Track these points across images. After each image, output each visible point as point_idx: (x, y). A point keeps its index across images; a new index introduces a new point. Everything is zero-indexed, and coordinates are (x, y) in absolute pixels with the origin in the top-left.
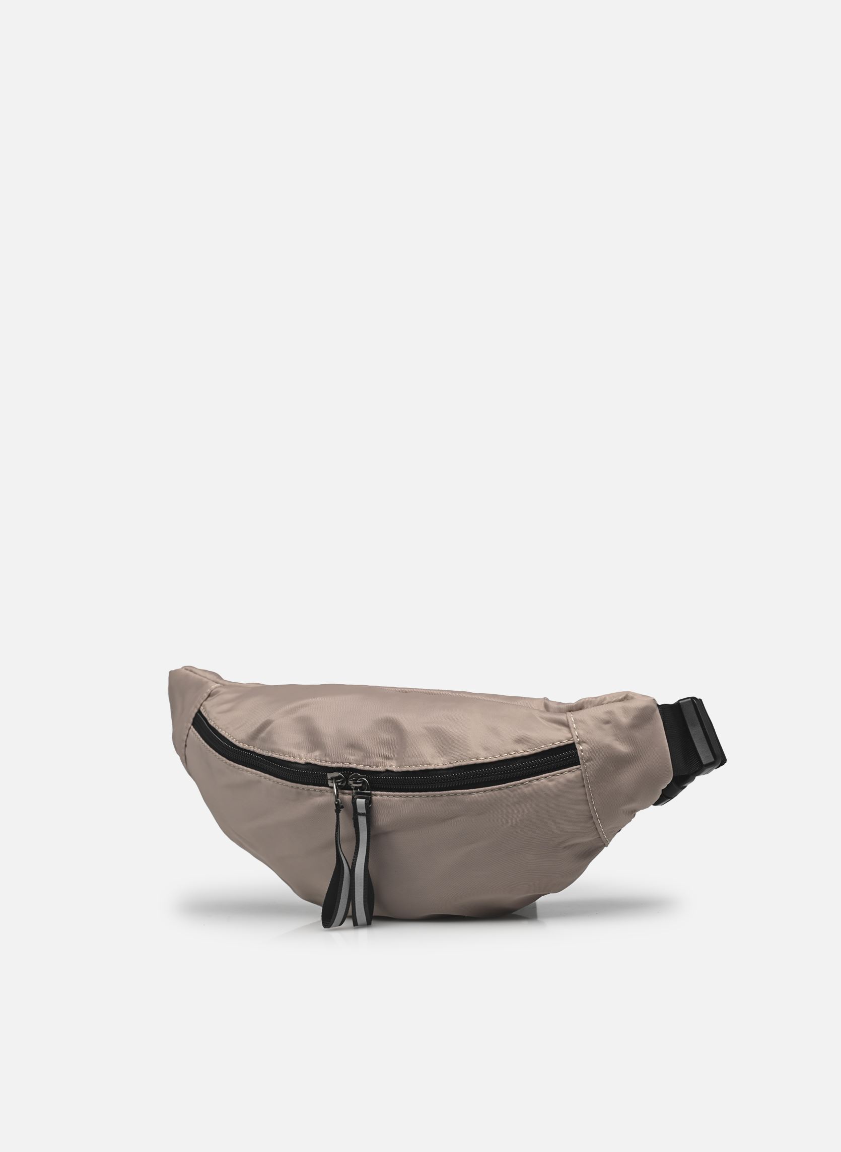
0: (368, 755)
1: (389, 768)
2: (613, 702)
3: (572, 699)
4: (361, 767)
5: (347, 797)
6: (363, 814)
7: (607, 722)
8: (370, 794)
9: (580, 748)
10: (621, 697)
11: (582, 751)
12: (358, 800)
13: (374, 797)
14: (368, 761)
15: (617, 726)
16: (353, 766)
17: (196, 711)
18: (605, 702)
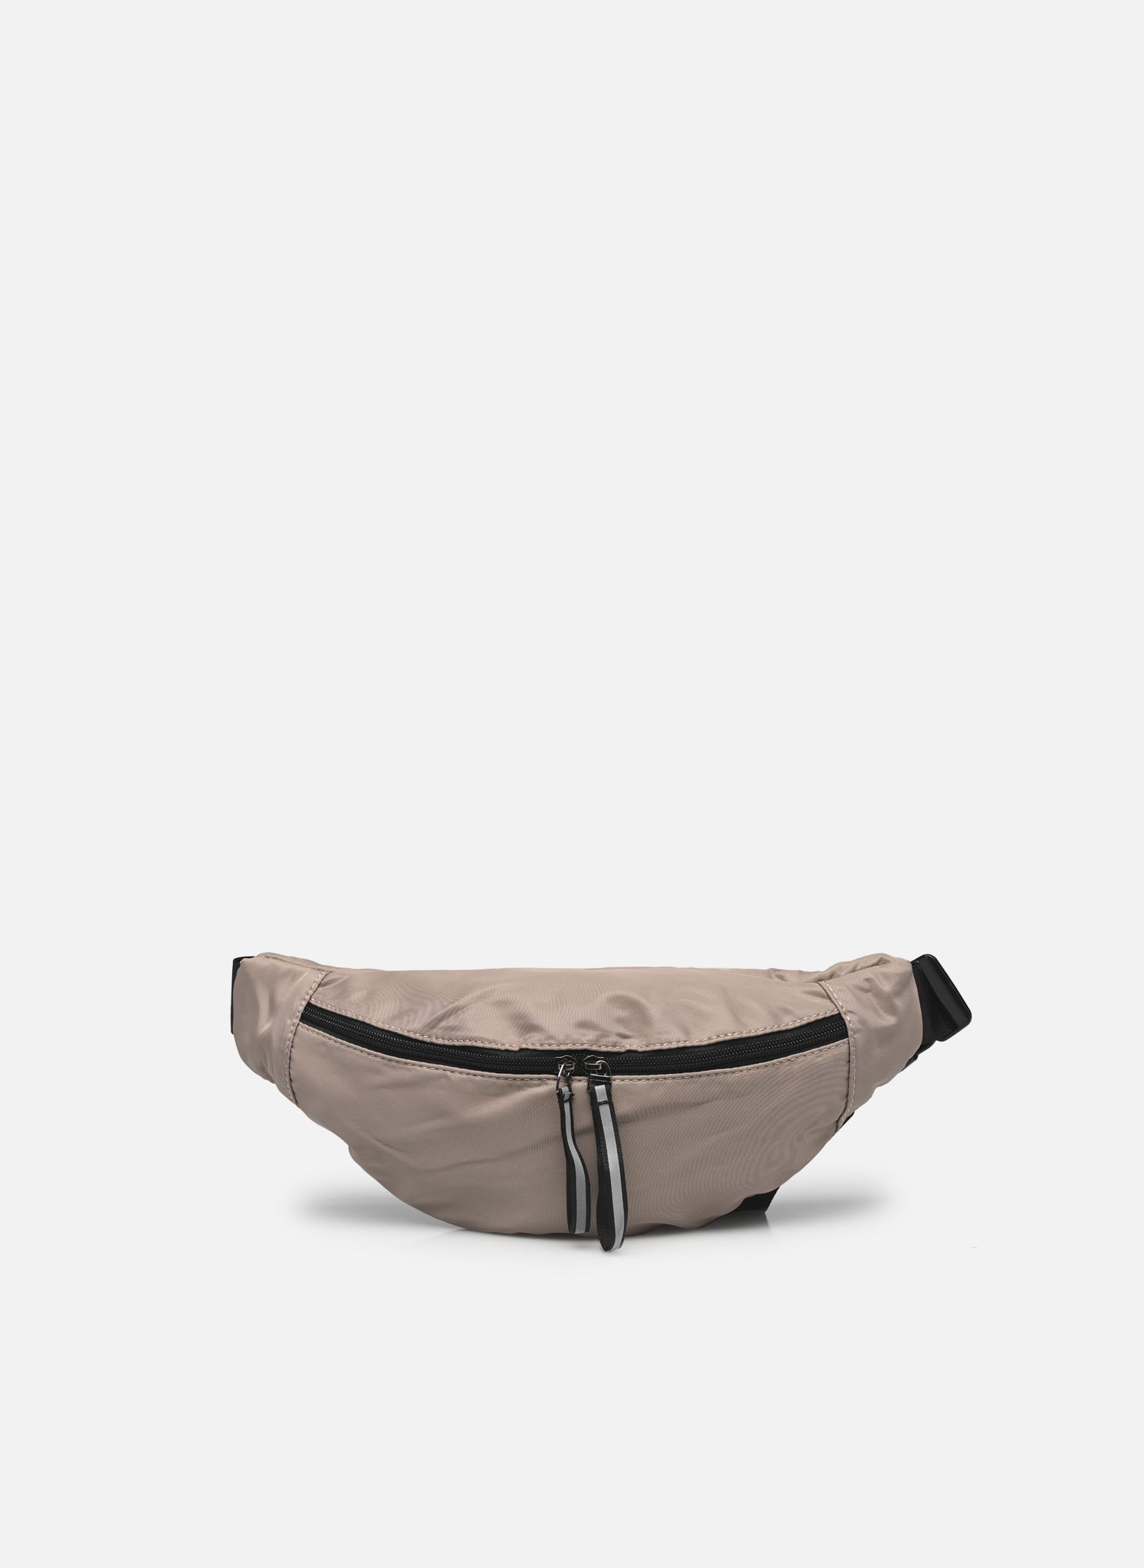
0: (605, 1034)
1: (632, 1048)
2: (868, 967)
3: (822, 966)
4: (594, 1048)
5: (580, 1084)
6: (605, 1103)
7: (867, 991)
8: (609, 1079)
9: (847, 1018)
10: (876, 960)
11: (850, 1022)
12: (596, 1088)
13: (613, 1083)
14: (604, 1041)
15: (878, 994)
16: (586, 1047)
17: (304, 1003)
18: (859, 968)
